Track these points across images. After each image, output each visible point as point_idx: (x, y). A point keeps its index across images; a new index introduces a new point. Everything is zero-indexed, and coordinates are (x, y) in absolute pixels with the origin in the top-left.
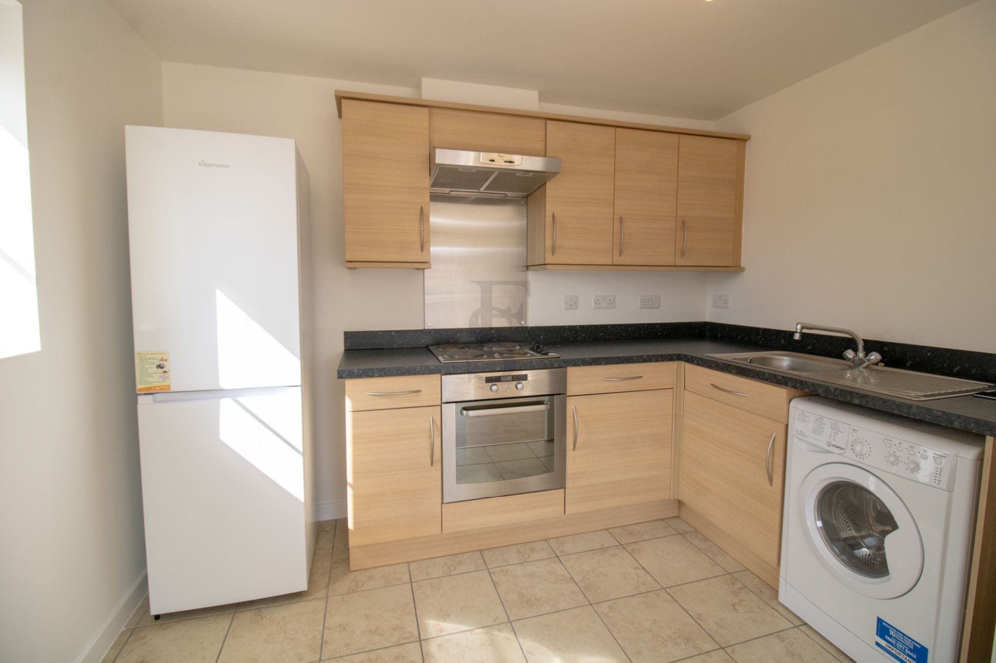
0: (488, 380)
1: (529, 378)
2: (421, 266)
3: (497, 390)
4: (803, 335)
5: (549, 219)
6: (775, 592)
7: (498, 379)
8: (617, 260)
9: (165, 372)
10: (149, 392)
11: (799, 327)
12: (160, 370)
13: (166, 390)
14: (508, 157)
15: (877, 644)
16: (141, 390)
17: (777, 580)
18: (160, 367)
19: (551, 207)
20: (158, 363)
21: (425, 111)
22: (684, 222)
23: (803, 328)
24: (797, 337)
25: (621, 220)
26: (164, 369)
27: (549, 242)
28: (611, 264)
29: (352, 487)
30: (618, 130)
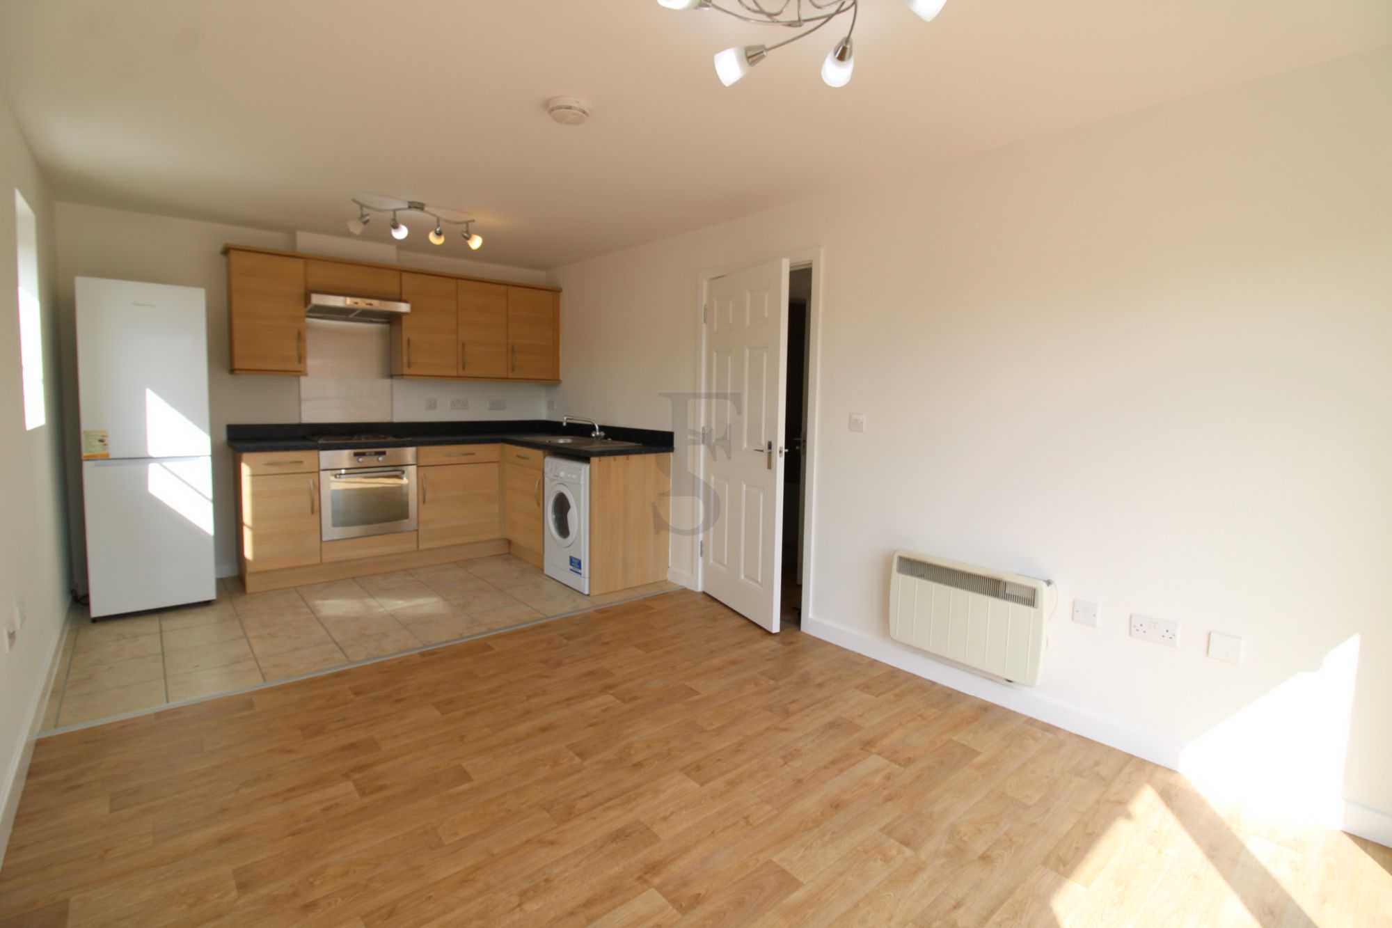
0: (356, 454)
1: (387, 453)
2: (299, 373)
3: (363, 462)
4: (568, 424)
5: (405, 342)
6: (542, 569)
7: (363, 454)
8: (461, 373)
9: (105, 445)
10: (92, 458)
11: (565, 418)
12: (101, 444)
13: (106, 457)
14: (369, 301)
15: (571, 570)
16: (85, 457)
17: (542, 562)
18: (101, 441)
19: (406, 335)
20: (100, 438)
21: (301, 261)
22: (513, 348)
23: (568, 419)
24: (564, 424)
25: (463, 345)
26: (105, 443)
27: (405, 359)
28: (456, 375)
29: (249, 527)
30: (460, 281)
